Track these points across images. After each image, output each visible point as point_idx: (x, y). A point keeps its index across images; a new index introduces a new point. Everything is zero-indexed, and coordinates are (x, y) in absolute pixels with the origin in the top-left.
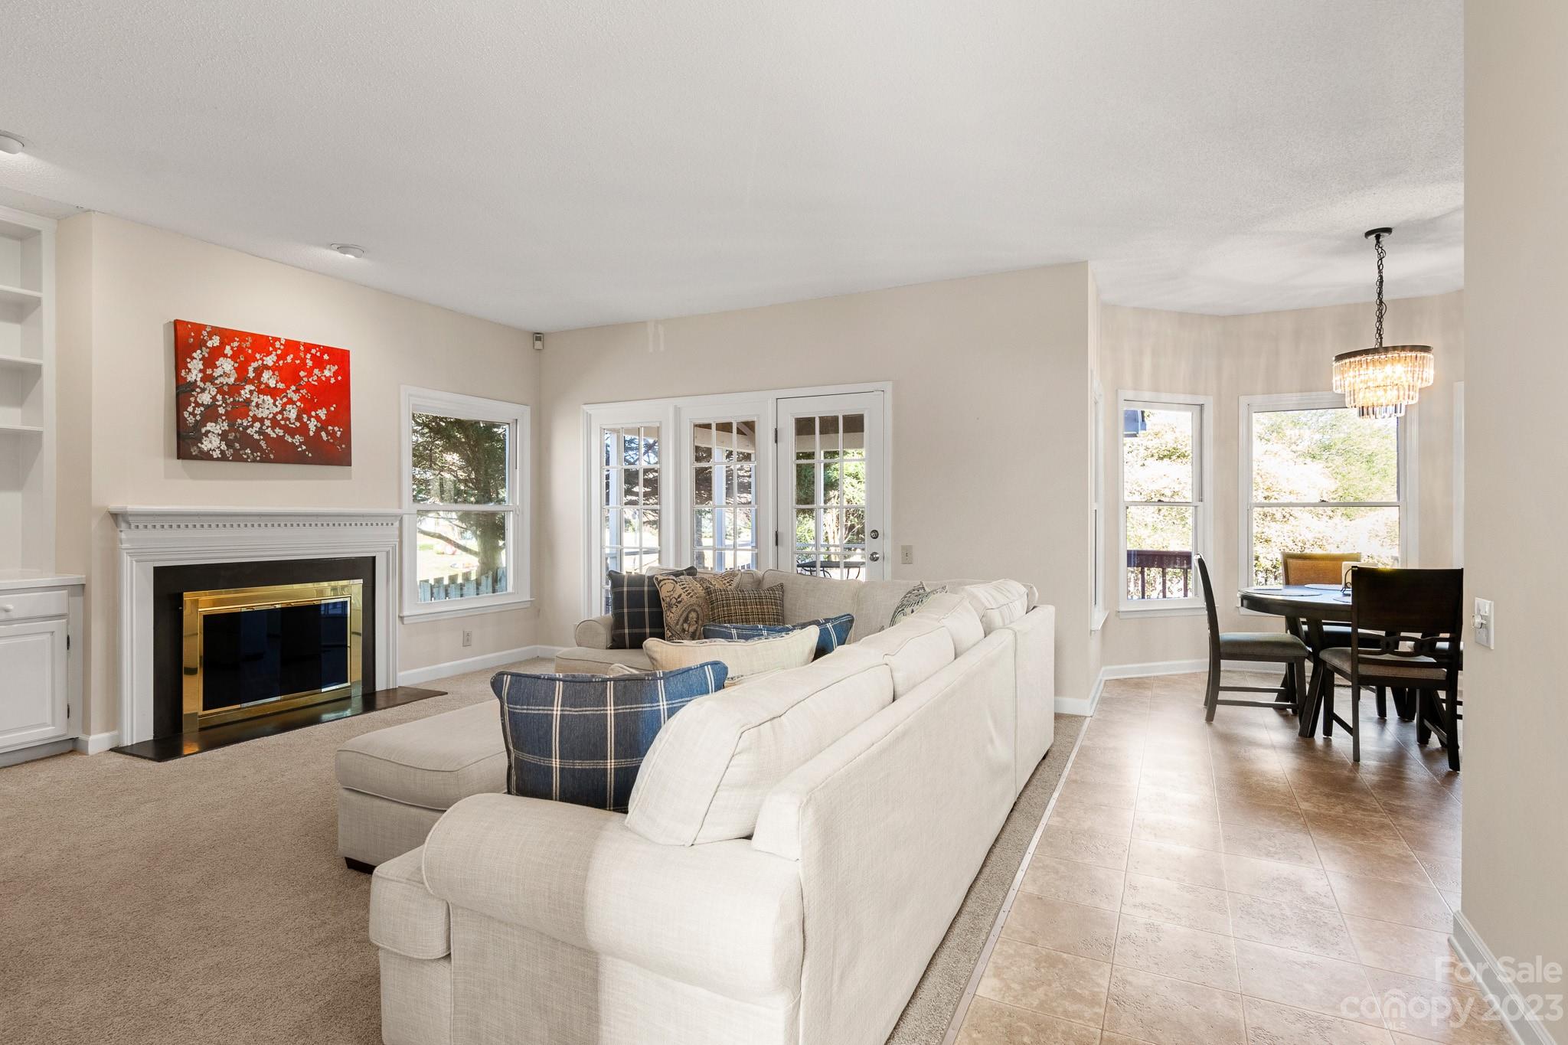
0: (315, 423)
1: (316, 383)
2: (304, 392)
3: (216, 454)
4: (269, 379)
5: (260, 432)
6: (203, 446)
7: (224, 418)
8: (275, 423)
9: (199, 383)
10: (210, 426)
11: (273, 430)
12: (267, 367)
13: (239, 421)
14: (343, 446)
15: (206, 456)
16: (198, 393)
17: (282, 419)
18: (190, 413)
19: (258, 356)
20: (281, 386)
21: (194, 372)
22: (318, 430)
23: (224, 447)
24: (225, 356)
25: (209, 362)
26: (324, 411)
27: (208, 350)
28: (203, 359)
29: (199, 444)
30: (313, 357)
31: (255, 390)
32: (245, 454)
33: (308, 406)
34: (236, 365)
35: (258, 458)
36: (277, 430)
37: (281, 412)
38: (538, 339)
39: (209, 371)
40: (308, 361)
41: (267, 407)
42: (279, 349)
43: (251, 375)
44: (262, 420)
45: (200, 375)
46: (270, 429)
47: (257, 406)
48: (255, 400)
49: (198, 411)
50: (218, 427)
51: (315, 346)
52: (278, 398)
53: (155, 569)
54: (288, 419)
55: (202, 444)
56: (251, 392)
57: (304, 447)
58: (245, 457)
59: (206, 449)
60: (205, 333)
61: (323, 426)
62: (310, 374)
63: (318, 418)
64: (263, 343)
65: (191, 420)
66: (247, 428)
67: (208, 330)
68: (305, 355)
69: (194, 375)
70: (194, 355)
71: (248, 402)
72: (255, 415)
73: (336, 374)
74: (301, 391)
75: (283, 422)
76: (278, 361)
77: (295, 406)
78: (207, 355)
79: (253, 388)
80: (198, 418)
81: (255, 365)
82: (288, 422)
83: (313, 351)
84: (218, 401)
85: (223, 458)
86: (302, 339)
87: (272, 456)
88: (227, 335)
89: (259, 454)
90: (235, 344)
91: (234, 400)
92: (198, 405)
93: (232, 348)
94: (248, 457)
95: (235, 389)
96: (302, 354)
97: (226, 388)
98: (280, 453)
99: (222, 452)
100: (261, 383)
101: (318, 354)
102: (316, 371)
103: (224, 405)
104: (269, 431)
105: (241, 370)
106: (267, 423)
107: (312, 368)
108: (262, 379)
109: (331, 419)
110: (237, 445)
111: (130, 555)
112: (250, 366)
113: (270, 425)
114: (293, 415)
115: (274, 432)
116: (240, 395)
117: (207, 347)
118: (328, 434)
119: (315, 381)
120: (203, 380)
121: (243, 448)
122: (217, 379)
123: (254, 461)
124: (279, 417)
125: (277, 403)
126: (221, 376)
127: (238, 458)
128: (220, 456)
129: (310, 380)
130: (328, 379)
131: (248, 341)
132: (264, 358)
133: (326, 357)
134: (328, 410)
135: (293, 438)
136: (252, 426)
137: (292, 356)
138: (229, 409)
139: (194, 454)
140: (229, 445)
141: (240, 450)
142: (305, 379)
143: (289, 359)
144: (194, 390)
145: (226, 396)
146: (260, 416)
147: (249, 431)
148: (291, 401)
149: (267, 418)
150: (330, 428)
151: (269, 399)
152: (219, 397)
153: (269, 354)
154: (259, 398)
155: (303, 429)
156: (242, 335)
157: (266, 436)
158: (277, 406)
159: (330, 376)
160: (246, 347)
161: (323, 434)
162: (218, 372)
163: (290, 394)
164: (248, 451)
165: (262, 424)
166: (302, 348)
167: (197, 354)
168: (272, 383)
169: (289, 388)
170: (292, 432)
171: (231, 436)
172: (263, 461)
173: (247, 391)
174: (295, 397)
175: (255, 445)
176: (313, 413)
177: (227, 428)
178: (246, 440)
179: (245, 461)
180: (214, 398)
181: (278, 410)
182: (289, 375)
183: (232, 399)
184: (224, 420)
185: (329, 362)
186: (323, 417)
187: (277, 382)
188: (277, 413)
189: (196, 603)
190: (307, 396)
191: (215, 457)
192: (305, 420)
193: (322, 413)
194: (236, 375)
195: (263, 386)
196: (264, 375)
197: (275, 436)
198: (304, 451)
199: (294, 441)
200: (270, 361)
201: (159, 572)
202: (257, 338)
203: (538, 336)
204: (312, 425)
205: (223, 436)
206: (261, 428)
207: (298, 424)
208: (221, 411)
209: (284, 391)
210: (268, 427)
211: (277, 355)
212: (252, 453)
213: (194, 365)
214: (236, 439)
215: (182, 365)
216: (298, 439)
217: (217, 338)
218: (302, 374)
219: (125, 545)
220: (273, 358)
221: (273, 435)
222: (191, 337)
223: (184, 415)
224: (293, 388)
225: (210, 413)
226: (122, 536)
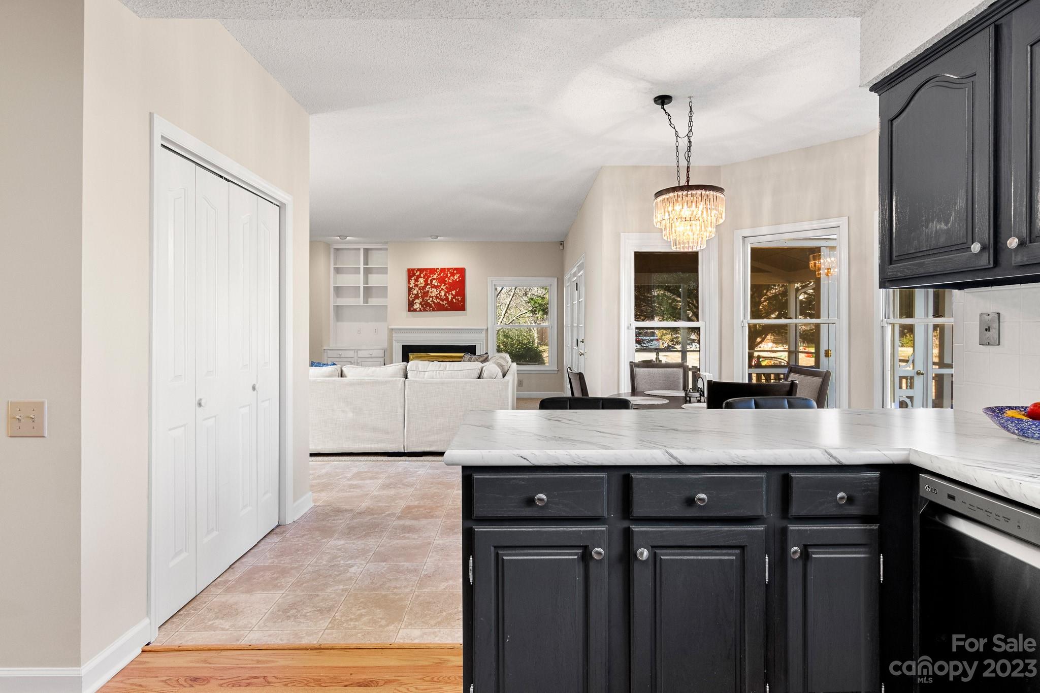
2: (447, 285)
3: (418, 309)
4: (435, 283)
5: (432, 301)
6: (414, 307)
8: (437, 298)
9: (414, 287)
10: (416, 301)
12: (434, 279)
13: (425, 298)
14: (462, 303)
15: (415, 310)
19: (431, 276)
20: (439, 284)
21: (412, 284)
22: (452, 299)
23: (420, 307)
24: (421, 277)
25: (416, 280)
27: (416, 276)
28: (415, 279)
30: (450, 273)
32: (427, 309)
33: (449, 291)
36: (438, 300)
37: (439, 294)
39: (416, 283)
40: (448, 274)
41: (434, 292)
42: (438, 272)
43: (429, 282)
44: (432, 297)
45: (414, 285)
47: (431, 292)
48: (430, 290)
49: (413, 296)
50: (419, 301)
51: (451, 269)
52: (438, 289)
53: (403, 346)
56: (429, 288)
60: (415, 271)
61: (454, 297)
62: (449, 279)
63: (452, 294)
64: (433, 271)
65: (411, 299)
66: (427, 300)
68: (448, 272)
69: (412, 285)
71: (428, 291)
72: (430, 295)
73: (459, 277)
75: (439, 297)
77: (444, 291)
79: (429, 286)
80: (413, 298)
81: (430, 279)
82: (441, 297)
83: (450, 270)
85: (420, 310)
86: (446, 267)
87: (436, 309)
88: (421, 270)
89: (431, 308)
90: (424, 273)
91: (424, 291)
92: (413, 294)
95: (424, 288)
96: (446, 272)
97: (421, 288)
98: (439, 308)
99: (420, 309)
100: (432, 284)
101: (452, 271)
102: (452, 277)
103: (420, 293)
104: (435, 300)
105: (426, 281)
106: (434, 298)
107: (450, 277)
109: (457, 294)
110: (425, 306)
111: (396, 341)
114: (443, 294)
116: (426, 289)
118: (456, 300)
119: (451, 281)
121: (427, 307)
122: (418, 285)
123: (430, 311)
125: (438, 291)
127: (425, 310)
130: (456, 279)
131: (428, 271)
132: (433, 276)
133: (455, 272)
134: (456, 291)
135: (443, 302)
136: (429, 299)
137: (443, 273)
138: (422, 294)
139: (412, 310)
140: (422, 307)
142: (448, 281)
143: (442, 275)
144: (412, 290)
145: (421, 290)
148: (442, 289)
149: (434, 296)
150: (457, 297)
151: (435, 290)
152: (419, 291)
153: (435, 274)
154: (432, 289)
155: (447, 298)
156: (426, 269)
157: (434, 302)
160: (428, 273)
161: (454, 300)
162: (419, 283)
163: (442, 287)
165: (433, 298)
166: (446, 270)
167: (413, 279)
169: (441, 285)
170: (442, 300)
172: (433, 311)
174: (444, 288)
175: (430, 305)
176: (450, 293)
177: (421, 301)
178: (428, 304)
179: (427, 311)
180: (418, 292)
182: (442, 280)
184: (421, 298)
185: (456, 273)
186: (454, 294)
189: (412, 357)
190: (448, 287)
192: (447, 295)
193: (454, 292)
194: (424, 283)
195: (433, 286)
196: (433, 282)
198: (447, 306)
200: (435, 276)
201: (404, 347)
202: (431, 269)
203: (562, 243)
204: (450, 297)
205: (420, 303)
207: (445, 297)
208: (420, 295)
209: (440, 286)
212: (429, 308)
213: (412, 282)
214: (424, 304)
215: (409, 282)
216: (445, 302)
217: (418, 273)
218: (446, 279)
219: (394, 338)
220: (437, 275)
221: (436, 302)
222: (411, 273)
223: (410, 298)
224: (443, 285)
225: (417, 297)
226: (394, 335)
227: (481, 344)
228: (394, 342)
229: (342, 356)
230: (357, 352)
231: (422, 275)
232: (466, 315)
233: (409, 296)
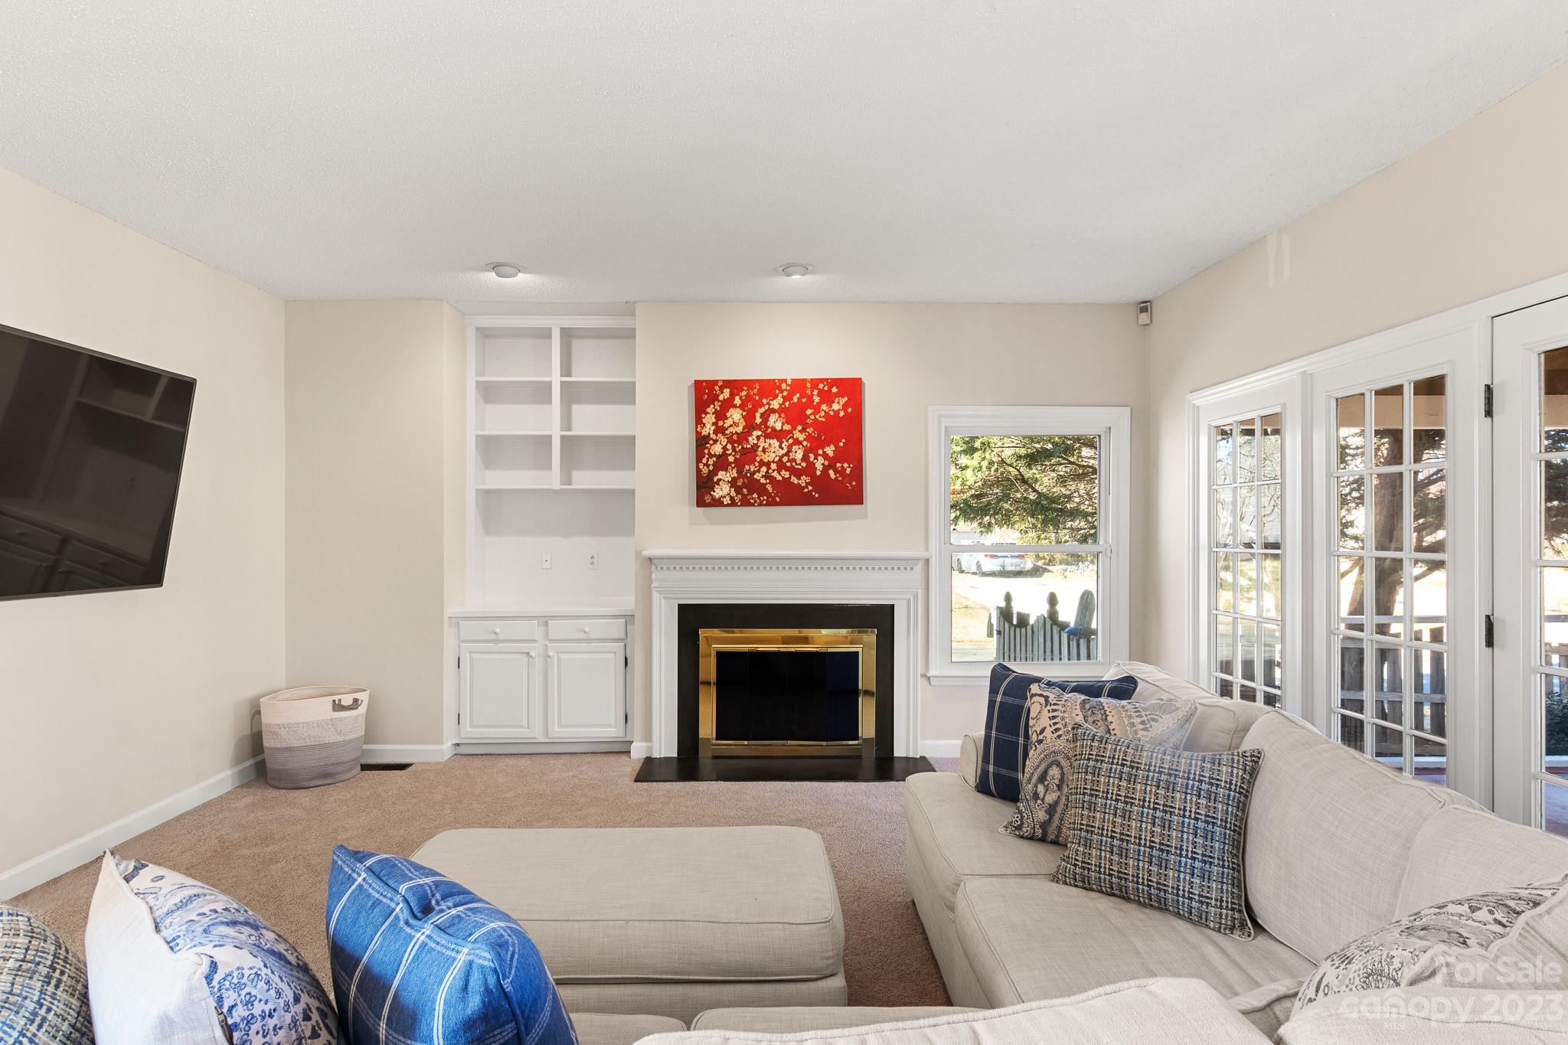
0: (823, 461)
1: (823, 419)
2: (810, 430)
3: (727, 501)
4: (775, 422)
5: (766, 476)
6: (715, 494)
7: (733, 465)
8: (781, 466)
9: (713, 436)
10: (721, 475)
11: (779, 471)
12: (773, 411)
13: (747, 467)
14: (854, 483)
15: (718, 503)
16: (711, 445)
17: (789, 461)
18: (704, 465)
19: (764, 401)
20: (787, 427)
21: (708, 426)
22: (825, 469)
23: (733, 494)
24: (735, 406)
25: (721, 415)
26: (832, 447)
27: (720, 403)
28: (716, 412)
29: (712, 493)
30: (821, 393)
31: (761, 435)
32: (753, 498)
33: (815, 445)
34: (744, 413)
35: (765, 502)
36: (783, 473)
37: (787, 454)
38: (1144, 310)
39: (721, 423)
40: (815, 397)
41: (773, 450)
42: (786, 390)
43: (758, 420)
44: (768, 465)
45: (713, 428)
46: (776, 472)
47: (764, 450)
48: (762, 444)
49: (711, 462)
50: (728, 475)
51: (821, 381)
52: (784, 440)
53: (680, 606)
54: (794, 460)
55: (714, 491)
56: (758, 438)
57: (810, 488)
58: (752, 501)
59: (717, 497)
60: (717, 388)
61: (831, 464)
62: (817, 410)
63: (825, 456)
64: (769, 388)
65: (705, 470)
66: (753, 474)
67: (719, 384)
68: (812, 391)
69: (708, 429)
70: (708, 410)
71: (756, 446)
72: (761, 460)
73: (845, 407)
74: (808, 430)
75: (788, 464)
76: (784, 403)
77: (801, 446)
78: (718, 409)
79: (759, 433)
80: (711, 468)
81: (762, 410)
82: (794, 464)
83: (821, 386)
84: (728, 450)
85: (733, 504)
86: (809, 376)
87: (778, 499)
88: (735, 386)
89: (765, 498)
90: (744, 393)
91: (743, 448)
92: (711, 456)
93: (741, 398)
94: (755, 502)
95: (743, 437)
96: (809, 392)
97: (735, 437)
98: (788, 495)
99: (732, 498)
100: (767, 427)
101: (826, 388)
102: (824, 407)
103: (733, 453)
104: (775, 474)
105: (749, 418)
106: (774, 466)
107: (820, 404)
108: (769, 423)
109: (840, 456)
111: (660, 593)
112: (757, 412)
113: (776, 468)
114: (798, 454)
115: (780, 475)
116: (748, 442)
117: (719, 401)
118: (836, 472)
119: (823, 417)
120: (716, 432)
121: (750, 493)
122: (727, 429)
123: (761, 505)
124: (785, 459)
125: (783, 445)
126: (731, 426)
127: (746, 503)
128: (730, 502)
129: (817, 417)
130: (837, 412)
131: (755, 388)
132: (771, 402)
133: (834, 390)
134: (837, 446)
135: (799, 479)
136: (759, 471)
137: (798, 395)
138: (738, 457)
139: (707, 501)
140: (738, 491)
141: (748, 494)
142: (812, 417)
143: (795, 399)
144: (708, 443)
145: (736, 445)
146: (766, 461)
147: (755, 476)
148: (797, 442)
149: (773, 462)
150: (839, 465)
151: (775, 443)
152: (729, 446)
153: (775, 397)
154: (765, 442)
155: (811, 466)
156: (749, 383)
157: (772, 479)
158: (782, 449)
159: (839, 410)
160: (754, 394)
161: (831, 472)
162: (729, 422)
163: (797, 434)
164: (755, 495)
165: (769, 468)
166: (809, 385)
167: (711, 409)
168: (778, 426)
169: (794, 428)
170: (798, 473)
171: (739, 483)
172: (769, 504)
173: (754, 437)
174: (801, 437)
175: (761, 489)
176: (820, 452)
177: (736, 475)
178: (754, 486)
179: (753, 505)
180: (725, 448)
181: (784, 452)
182: (795, 415)
183: (740, 447)
184: (733, 468)
185: (837, 395)
186: (831, 454)
187: (783, 424)
188: (783, 456)
189: (709, 641)
190: (813, 434)
191: (725, 503)
192: (812, 459)
193: (830, 450)
194: (744, 423)
195: (769, 430)
196: (770, 419)
197: (781, 479)
198: (811, 491)
199: (800, 482)
200: (776, 404)
201: (683, 609)
202: (763, 383)
203: (1144, 307)
204: (820, 464)
205: (733, 483)
206: (767, 472)
207: (804, 464)
208: (731, 459)
209: (790, 432)
210: (774, 471)
211: (783, 397)
212: (759, 498)
213: (709, 419)
214: (744, 485)
215: (699, 421)
216: (804, 480)
217: (727, 393)
218: (809, 412)
219: (655, 584)
220: (780, 400)
221: (779, 478)
222: (705, 394)
223: (701, 466)
224: (800, 428)
225: (722, 463)
226: (653, 576)
227: (909, 601)
228: (656, 596)
229: (501, 637)
230: (546, 624)
231: (737, 401)
232: (865, 517)
233: (699, 460)
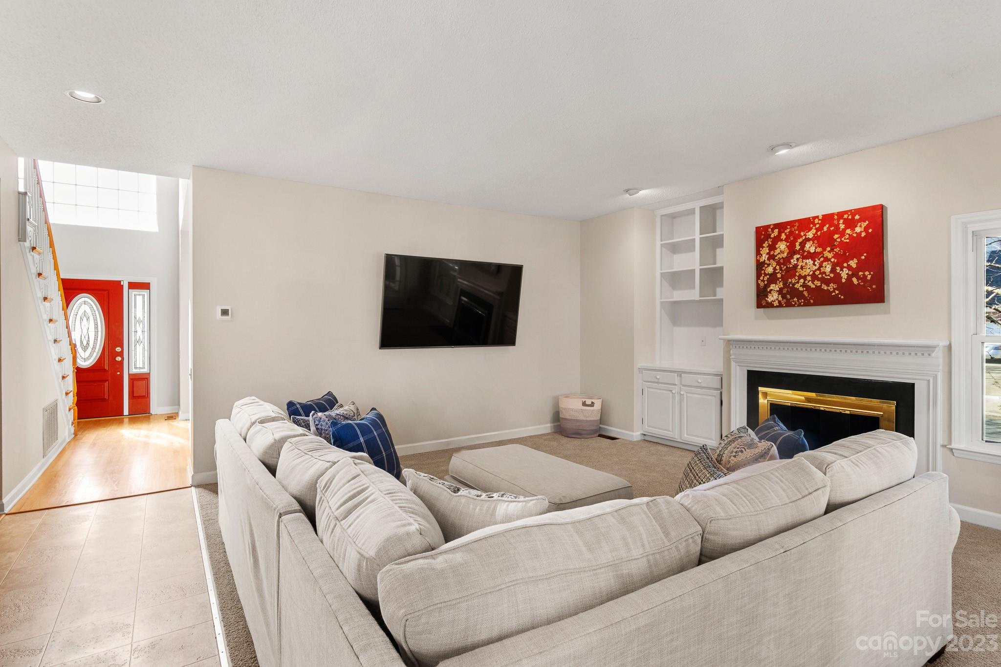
0: (847, 272)
1: (848, 241)
2: (837, 250)
3: (776, 303)
5: (804, 285)
6: (768, 299)
7: (780, 280)
8: (814, 277)
9: (767, 262)
10: (772, 287)
11: (813, 281)
12: (808, 240)
13: (790, 280)
14: (874, 286)
15: (770, 305)
16: (766, 268)
17: (820, 273)
18: (762, 281)
19: (802, 234)
20: (819, 250)
21: (764, 255)
22: (849, 277)
23: (780, 299)
24: (782, 240)
25: (772, 247)
26: (855, 261)
27: (772, 240)
28: (769, 246)
29: (766, 299)
30: (846, 222)
31: (800, 258)
32: (794, 301)
33: (841, 260)
34: (788, 244)
35: (802, 304)
36: (816, 282)
37: (819, 269)
39: (772, 253)
40: (841, 225)
41: (809, 266)
42: (818, 223)
43: (798, 247)
44: (805, 277)
45: (767, 256)
46: (810, 282)
47: (802, 268)
48: (800, 264)
49: (766, 279)
50: (777, 286)
51: (846, 212)
52: (816, 259)
53: (748, 371)
54: (825, 273)
55: (768, 298)
56: (798, 259)
57: (837, 292)
58: (793, 303)
59: (770, 301)
60: (770, 230)
61: (854, 273)
62: (842, 234)
63: (849, 267)
64: (805, 224)
65: (762, 284)
66: (794, 285)
67: (771, 227)
68: (838, 220)
69: (764, 257)
70: (764, 245)
71: (796, 266)
72: (800, 274)
73: (866, 229)
74: (835, 250)
75: (820, 276)
76: (816, 233)
77: (829, 262)
78: (771, 243)
79: (798, 256)
80: (766, 282)
81: (800, 240)
82: (824, 275)
83: (846, 216)
84: (777, 270)
85: (780, 305)
86: (835, 211)
87: (812, 301)
88: (781, 226)
89: (803, 301)
90: (788, 230)
91: (787, 267)
92: (766, 275)
93: (786, 234)
94: (796, 303)
95: (787, 260)
96: (836, 222)
97: (782, 261)
98: (820, 298)
99: (779, 302)
100: (804, 252)
101: (850, 217)
102: (848, 231)
103: (780, 272)
104: (810, 284)
105: (792, 246)
106: (809, 278)
107: (844, 230)
108: (805, 248)
109: (861, 266)
110: (788, 296)
111: (736, 362)
112: (797, 242)
113: (810, 279)
114: (828, 268)
115: (813, 284)
116: (790, 263)
117: (771, 238)
118: (858, 278)
119: (847, 239)
120: (769, 259)
121: (792, 298)
122: (776, 256)
123: (799, 305)
124: (817, 273)
125: (816, 263)
126: (779, 253)
127: (789, 305)
128: (778, 304)
129: (843, 239)
130: (859, 234)
131: (796, 226)
132: (807, 234)
133: (857, 217)
134: (859, 259)
135: (828, 286)
136: (798, 282)
137: (827, 226)
138: (783, 274)
139: (763, 304)
140: (784, 297)
141: (790, 299)
142: (839, 240)
143: (825, 229)
144: (764, 266)
145: (782, 266)
146: (803, 275)
147: (796, 286)
148: (827, 259)
149: (809, 275)
150: (861, 273)
151: (809, 261)
152: (778, 267)
153: (810, 229)
154: (803, 262)
155: (838, 277)
156: (791, 223)
157: (808, 288)
158: (815, 265)
159: (861, 232)
160: (795, 230)
161: (855, 280)
162: (777, 251)
163: (827, 254)
164: (795, 299)
165: (805, 280)
166: (836, 217)
167: (766, 245)
168: (812, 250)
169: (825, 250)
170: (827, 282)
171: (785, 291)
172: (805, 305)
173: (795, 259)
174: (830, 255)
175: (800, 295)
176: (845, 265)
177: (782, 286)
178: (795, 292)
179: (794, 306)
180: (775, 269)
181: (816, 268)
182: (824, 241)
183: (785, 267)
184: (781, 281)
185: (860, 221)
186: (854, 266)
187: (816, 248)
188: (816, 270)
189: (765, 395)
190: (839, 253)
191: (775, 305)
192: (838, 271)
193: (853, 263)
194: (788, 251)
195: (806, 253)
196: (806, 245)
197: (814, 287)
198: (838, 294)
199: (829, 288)
200: (810, 235)
201: (749, 373)
202: (800, 221)
204: (844, 274)
205: (780, 292)
206: (804, 283)
207: (832, 275)
208: (779, 276)
209: (821, 253)
210: (809, 281)
211: (816, 229)
212: (798, 301)
213: (765, 251)
214: (788, 293)
215: (758, 253)
216: (832, 286)
217: (776, 231)
218: (836, 236)
219: (733, 357)
220: (814, 231)
221: (813, 286)
222: (763, 235)
223: (759, 282)
224: (829, 249)
225: (773, 278)
226: (731, 352)
227: (929, 381)
228: (733, 364)
229: (660, 381)
230: (681, 376)
231: (783, 236)
232: (887, 312)
233: (758, 278)
